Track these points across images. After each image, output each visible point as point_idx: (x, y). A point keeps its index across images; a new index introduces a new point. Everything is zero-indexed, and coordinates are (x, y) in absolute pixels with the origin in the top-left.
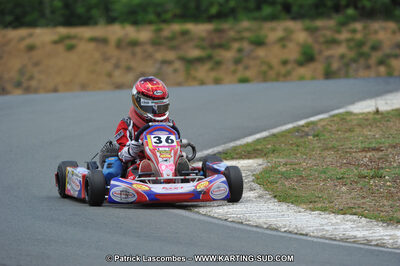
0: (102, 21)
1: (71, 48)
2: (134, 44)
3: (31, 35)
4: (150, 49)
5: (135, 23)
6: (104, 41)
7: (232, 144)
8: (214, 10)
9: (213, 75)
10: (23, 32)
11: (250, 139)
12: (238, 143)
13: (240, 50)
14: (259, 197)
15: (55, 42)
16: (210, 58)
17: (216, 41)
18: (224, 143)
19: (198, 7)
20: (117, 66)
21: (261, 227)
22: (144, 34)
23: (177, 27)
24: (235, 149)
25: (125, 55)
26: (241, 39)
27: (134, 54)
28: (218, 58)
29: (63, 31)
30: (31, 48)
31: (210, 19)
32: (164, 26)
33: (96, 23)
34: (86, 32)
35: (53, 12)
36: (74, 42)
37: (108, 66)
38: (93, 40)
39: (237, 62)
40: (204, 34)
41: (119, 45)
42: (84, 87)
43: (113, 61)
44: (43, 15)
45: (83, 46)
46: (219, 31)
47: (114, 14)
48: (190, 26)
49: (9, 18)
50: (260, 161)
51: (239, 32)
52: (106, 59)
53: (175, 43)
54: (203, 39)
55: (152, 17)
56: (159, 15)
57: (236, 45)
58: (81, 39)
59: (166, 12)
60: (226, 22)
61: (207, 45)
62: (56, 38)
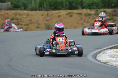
0: (80, 8)
1: (71, 16)
2: (90, 15)
3: (59, 12)
4: (94, 16)
5: (90, 9)
6: (81, 14)
8: (113, 5)
10: (57, 11)
15: (67, 14)
16: (112, 19)
17: (114, 14)
18: (116, 44)
19: (109, 4)
20: (85, 21)
22: (93, 12)
25: (87, 18)
27: (90, 18)
28: (115, 19)
29: (69, 11)
30: (59, 16)
31: (112, 7)
32: (98, 9)
33: (78, 9)
34: (75, 11)
35: (66, 6)
36: (72, 14)
37: (82, 21)
38: (78, 14)
40: (110, 12)
41: (85, 15)
42: (75, 27)
43: (84, 20)
44: (63, 7)
45: (74, 16)
46: (114, 11)
47: (84, 6)
48: (106, 10)
49: (53, 7)
52: (82, 19)
54: (110, 13)
55: (95, 7)
56: (97, 6)
58: (74, 13)
59: (99, 5)
60: (117, 8)
61: (111, 15)
62: (67, 13)
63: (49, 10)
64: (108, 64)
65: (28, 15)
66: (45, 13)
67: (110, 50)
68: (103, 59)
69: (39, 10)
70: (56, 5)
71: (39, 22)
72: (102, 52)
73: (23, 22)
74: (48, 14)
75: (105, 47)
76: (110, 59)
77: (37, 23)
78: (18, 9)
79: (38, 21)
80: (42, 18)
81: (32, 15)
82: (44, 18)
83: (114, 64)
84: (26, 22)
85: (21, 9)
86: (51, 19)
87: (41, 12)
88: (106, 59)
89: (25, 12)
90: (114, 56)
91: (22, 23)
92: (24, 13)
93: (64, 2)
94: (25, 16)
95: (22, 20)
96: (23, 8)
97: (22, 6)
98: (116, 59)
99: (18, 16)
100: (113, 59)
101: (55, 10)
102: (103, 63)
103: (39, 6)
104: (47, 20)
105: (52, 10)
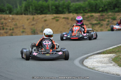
0: (67, 12)
1: (57, 21)
3: (45, 17)
5: (77, 13)
6: (67, 18)
7: (105, 49)
8: (100, 9)
9: (100, 28)
10: (43, 16)
11: (111, 48)
12: (107, 49)
13: (108, 21)
14: (114, 65)
15: (53, 19)
16: (99, 23)
17: (101, 19)
20: (71, 26)
21: (115, 75)
23: (89, 14)
24: (106, 51)
26: (109, 18)
28: (102, 24)
29: (55, 15)
30: (45, 21)
31: (99, 12)
32: (85, 14)
33: (65, 13)
34: (62, 16)
35: (52, 10)
36: (58, 19)
37: (69, 26)
38: (64, 18)
39: (108, 25)
40: (97, 17)
41: (72, 20)
42: (61, 32)
43: (70, 24)
44: (49, 11)
45: (61, 20)
46: (101, 15)
47: (71, 10)
48: (93, 14)
49: (39, 12)
50: (114, 54)
51: (108, 16)
52: (68, 24)
53: (89, 19)
55: (82, 11)
56: (84, 11)
57: (107, 20)
58: (61, 18)
59: (86, 10)
60: (104, 13)
61: (98, 19)
62: (53, 17)
63: (35, 15)
64: (95, 70)
65: (13, 19)
66: (31, 17)
67: (97, 55)
68: (90, 65)
69: (25, 14)
70: (42, 9)
71: (25, 27)
72: (89, 57)
73: (8, 26)
74: (34, 18)
75: (92, 52)
76: (97, 64)
77: (22, 27)
78: (2, 13)
79: (23, 26)
80: (27, 22)
81: (17, 19)
82: (29, 23)
83: (101, 69)
84: (11, 27)
85: (6, 14)
86: (36, 23)
87: (26, 16)
88: (93, 64)
89: (11, 16)
90: (101, 62)
91: (7, 28)
92: (9, 17)
93: (50, 6)
94: (10, 21)
95: (7, 25)
96: (8, 12)
97: (8, 10)
98: (103, 65)
99: (3, 20)
100: (100, 65)
101: (41, 14)
102: (90, 68)
103: (24, 10)
104: (32, 25)
105: (38, 14)
